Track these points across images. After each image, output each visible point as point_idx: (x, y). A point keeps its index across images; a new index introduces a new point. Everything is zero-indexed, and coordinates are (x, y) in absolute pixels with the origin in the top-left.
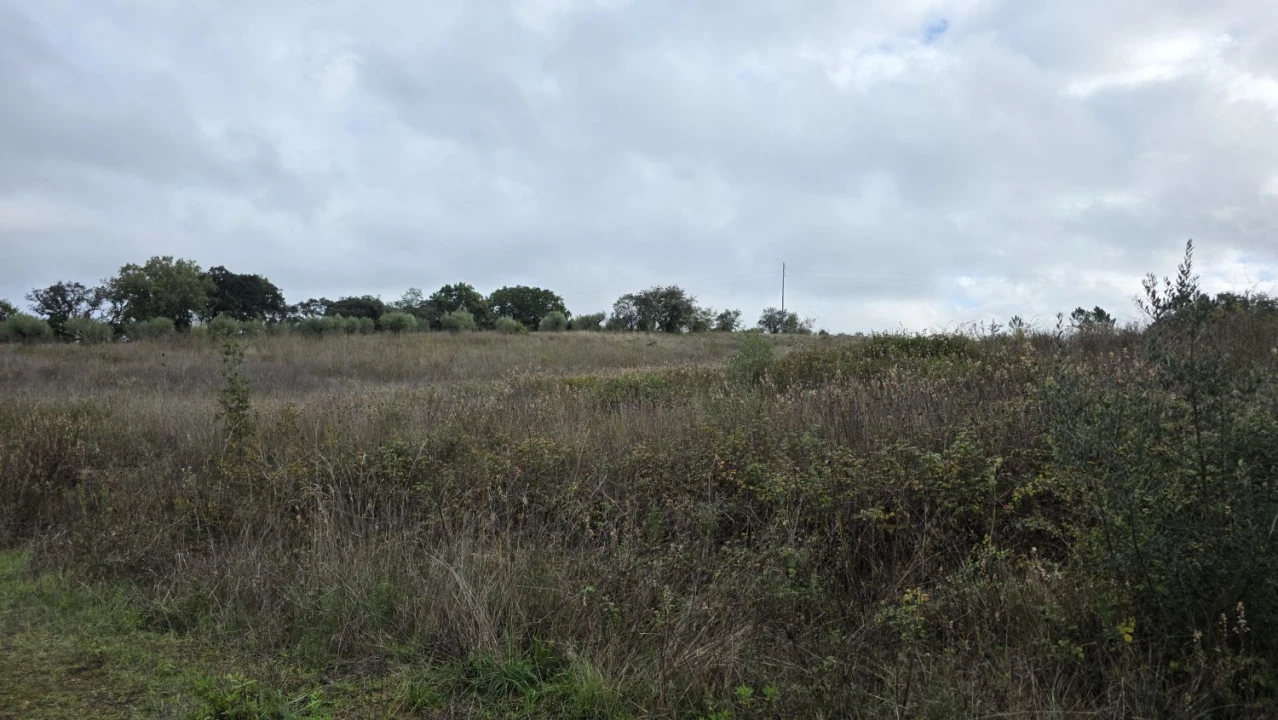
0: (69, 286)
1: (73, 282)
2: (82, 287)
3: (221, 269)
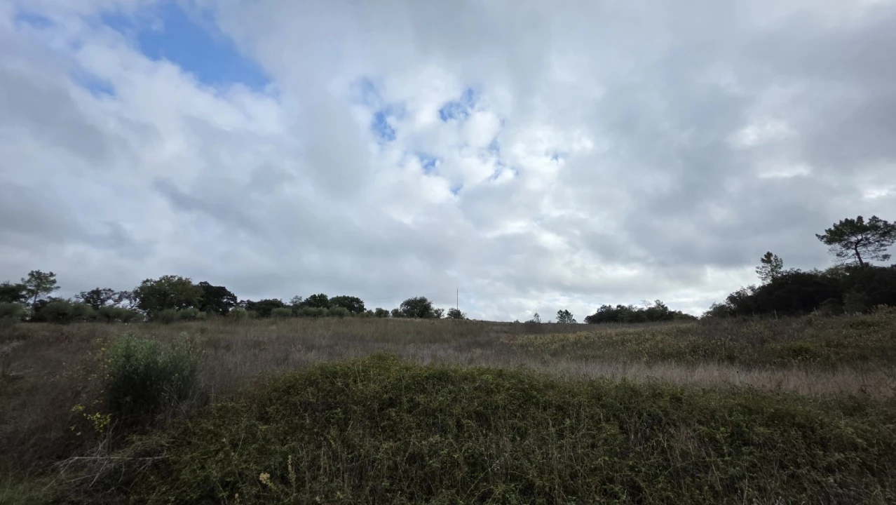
0: (104, 290)
1: (108, 288)
2: (112, 291)
3: (206, 283)
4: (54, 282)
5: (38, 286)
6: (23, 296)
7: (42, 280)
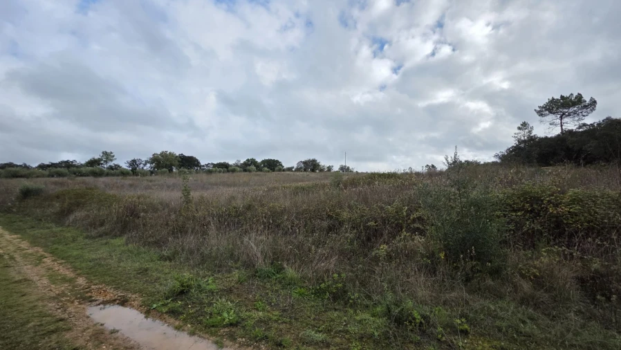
1: (138, 159)
2: (141, 160)
3: (182, 154)
4: (113, 156)
5: (107, 158)
6: (102, 164)
7: (108, 156)
